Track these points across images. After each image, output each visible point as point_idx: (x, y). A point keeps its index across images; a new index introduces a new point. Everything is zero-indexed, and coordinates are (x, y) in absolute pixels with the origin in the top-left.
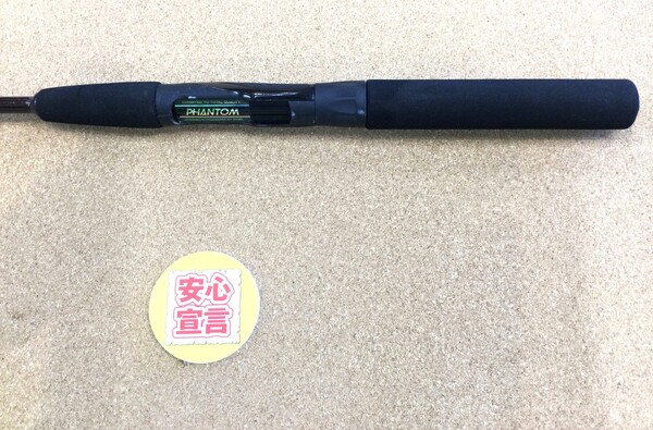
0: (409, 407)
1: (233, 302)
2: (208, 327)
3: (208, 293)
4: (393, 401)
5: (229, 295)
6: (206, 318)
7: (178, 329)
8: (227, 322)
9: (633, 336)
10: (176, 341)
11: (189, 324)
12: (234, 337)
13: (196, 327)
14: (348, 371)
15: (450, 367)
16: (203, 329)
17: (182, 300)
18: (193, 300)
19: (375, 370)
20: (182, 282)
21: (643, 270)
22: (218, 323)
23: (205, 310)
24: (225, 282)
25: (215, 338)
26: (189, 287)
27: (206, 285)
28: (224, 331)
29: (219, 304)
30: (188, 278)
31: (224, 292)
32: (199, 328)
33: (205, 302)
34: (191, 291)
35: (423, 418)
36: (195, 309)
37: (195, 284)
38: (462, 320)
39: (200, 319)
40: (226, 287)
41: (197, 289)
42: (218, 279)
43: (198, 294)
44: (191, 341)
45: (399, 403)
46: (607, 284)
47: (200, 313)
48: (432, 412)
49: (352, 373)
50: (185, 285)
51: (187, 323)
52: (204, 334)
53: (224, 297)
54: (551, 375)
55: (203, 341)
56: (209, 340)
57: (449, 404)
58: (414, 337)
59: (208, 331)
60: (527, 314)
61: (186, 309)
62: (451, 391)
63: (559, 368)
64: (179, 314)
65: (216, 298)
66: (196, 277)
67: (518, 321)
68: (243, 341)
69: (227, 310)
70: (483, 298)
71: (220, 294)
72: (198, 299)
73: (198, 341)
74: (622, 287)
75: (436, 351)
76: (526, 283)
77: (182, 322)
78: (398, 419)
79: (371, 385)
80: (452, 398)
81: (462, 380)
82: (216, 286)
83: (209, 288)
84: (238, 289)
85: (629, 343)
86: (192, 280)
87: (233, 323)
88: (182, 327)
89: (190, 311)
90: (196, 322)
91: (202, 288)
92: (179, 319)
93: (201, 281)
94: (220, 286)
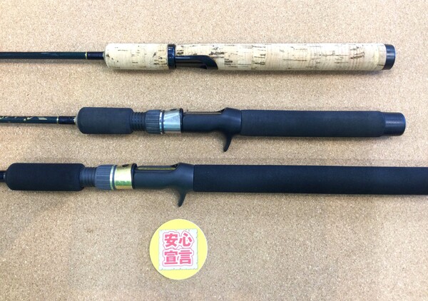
0: (295, 279)
1: (194, 247)
2: (181, 260)
3: (180, 242)
4: (287, 276)
5: (191, 243)
6: (180, 255)
7: (165, 261)
8: (191, 258)
9: (412, 244)
10: (164, 268)
11: (171, 259)
12: (195, 266)
13: (175, 260)
14: (263, 260)
15: (316, 259)
16: (179, 262)
17: (167, 246)
18: (172, 246)
19: (277, 260)
20: (166, 236)
21: (420, 209)
22: (186, 258)
23: (179, 251)
24: (189, 236)
25: (185, 266)
26: (170, 239)
27: (179, 238)
28: (189, 262)
29: (186, 248)
30: (169, 234)
31: (189, 241)
32: (177, 261)
33: (179, 247)
34: (171, 241)
35: (302, 284)
36: (174, 251)
37: (173, 237)
38: (323, 235)
39: (176, 256)
40: (189, 239)
41: (174, 240)
42: (185, 234)
43: (175, 243)
44: (172, 268)
45: (289, 277)
46: (400, 216)
47: (176, 253)
48: (307, 282)
49: (265, 262)
50: (168, 238)
51: (170, 258)
52: (179, 264)
53: (189, 244)
54: (369, 263)
55: (178, 268)
56: (182, 268)
57: (315, 278)
58: (298, 244)
59: (181, 263)
60: (357, 231)
61: (169, 251)
62: (317, 271)
63: (373, 260)
64: (166, 254)
65: (184, 245)
66: (174, 233)
67: (352, 236)
68: (200, 268)
69: (191, 251)
70: (334, 223)
71: (187, 243)
72: (175, 245)
73: (175, 268)
74: (408, 217)
75: (309, 250)
76: (357, 215)
77: (167, 258)
78: (289, 285)
79: (275, 268)
80: (317, 275)
81: (322, 266)
82: (184, 238)
83: (181, 239)
84: (195, 239)
85: (410, 247)
86: (171, 235)
87: (194, 258)
88: (168, 260)
89: (171, 252)
90: (175, 258)
91: (177, 239)
92: (166, 256)
93: (176, 236)
94: (187, 239)
